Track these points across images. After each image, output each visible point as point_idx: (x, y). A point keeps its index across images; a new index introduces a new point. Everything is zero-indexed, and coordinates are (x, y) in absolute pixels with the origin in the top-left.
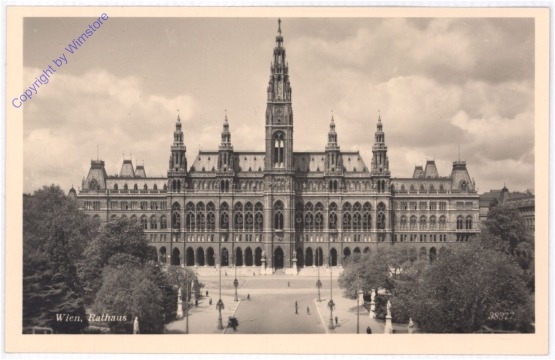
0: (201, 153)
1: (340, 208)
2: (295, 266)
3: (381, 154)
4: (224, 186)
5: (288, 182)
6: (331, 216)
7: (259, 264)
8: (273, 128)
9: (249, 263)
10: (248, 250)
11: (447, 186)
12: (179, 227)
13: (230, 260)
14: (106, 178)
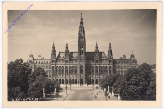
0: (60, 52)
1: (99, 67)
2: (86, 84)
3: (110, 52)
5: (84, 60)
6: (96, 70)
7: (76, 83)
8: (80, 45)
9: (73, 83)
10: (73, 80)
11: (129, 61)
12: (54, 73)
13: (68, 82)
14: (34, 60)
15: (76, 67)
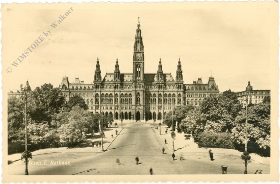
0: (107, 74)
1: (163, 96)
2: (145, 119)
3: (180, 74)
4: (116, 87)
5: (142, 84)
6: (159, 99)
7: (130, 118)
8: (136, 63)
9: (126, 118)
10: (126, 113)
11: (206, 87)
12: (98, 103)
13: (119, 117)
14: (69, 84)
15: (130, 94)
